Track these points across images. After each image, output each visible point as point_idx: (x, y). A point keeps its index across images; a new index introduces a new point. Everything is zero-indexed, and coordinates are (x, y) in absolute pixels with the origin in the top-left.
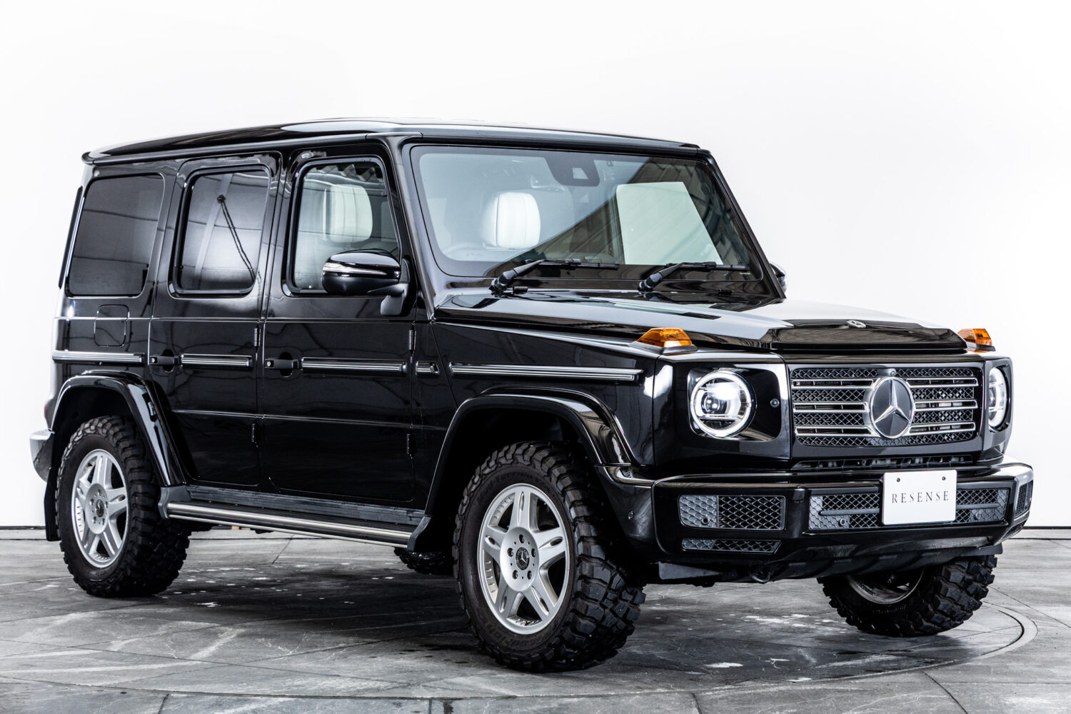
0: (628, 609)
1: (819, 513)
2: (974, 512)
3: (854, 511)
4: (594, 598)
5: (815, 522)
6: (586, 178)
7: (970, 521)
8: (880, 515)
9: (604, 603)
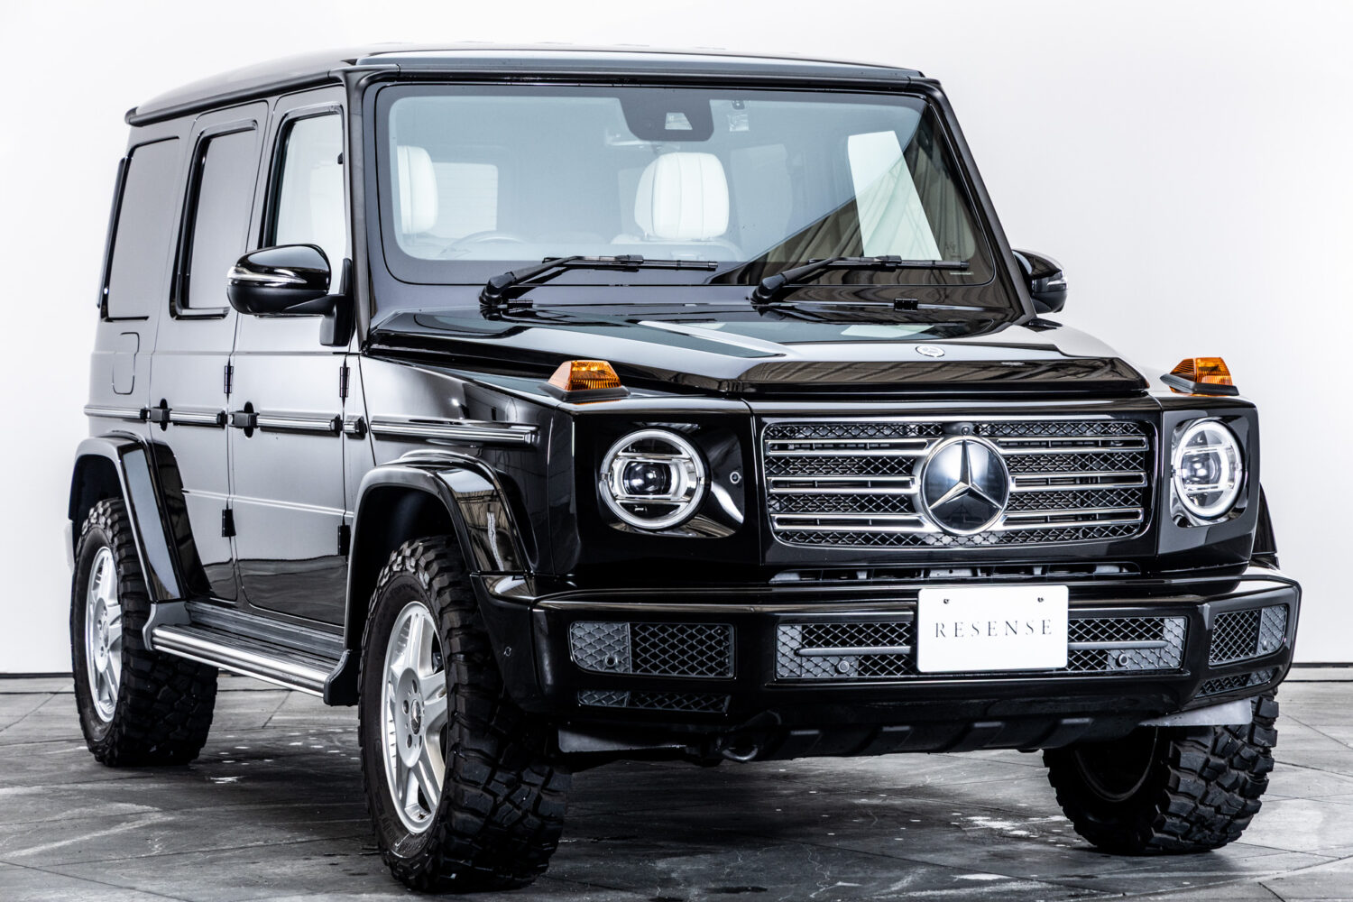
0: (539, 798)
1: (796, 653)
2: (1115, 654)
3: (863, 649)
4: (471, 778)
5: (786, 667)
6: (688, 127)
7: (1108, 669)
8: (913, 656)
9: (490, 787)
